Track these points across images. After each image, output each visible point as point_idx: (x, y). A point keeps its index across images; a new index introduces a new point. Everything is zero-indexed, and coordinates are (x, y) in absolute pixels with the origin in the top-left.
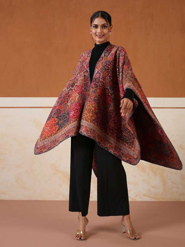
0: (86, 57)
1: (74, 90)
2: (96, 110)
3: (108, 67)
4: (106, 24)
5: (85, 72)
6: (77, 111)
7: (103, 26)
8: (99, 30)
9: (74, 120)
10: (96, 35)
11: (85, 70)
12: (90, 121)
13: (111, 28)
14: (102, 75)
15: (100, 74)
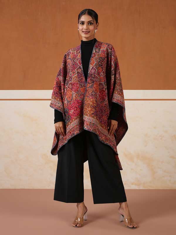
0: (76, 54)
1: (69, 87)
2: (94, 104)
4: (92, 21)
5: (78, 68)
6: (77, 109)
7: (90, 23)
8: (85, 26)
9: (75, 118)
10: (83, 32)
11: (78, 67)
12: (89, 115)
13: (97, 26)
14: (97, 70)
15: (95, 70)
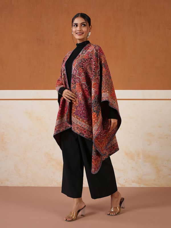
3: (83, 64)
4: (85, 23)
5: (63, 71)
7: (83, 25)
8: (78, 28)
10: (77, 33)
13: (90, 29)
14: (78, 71)
15: (76, 71)
